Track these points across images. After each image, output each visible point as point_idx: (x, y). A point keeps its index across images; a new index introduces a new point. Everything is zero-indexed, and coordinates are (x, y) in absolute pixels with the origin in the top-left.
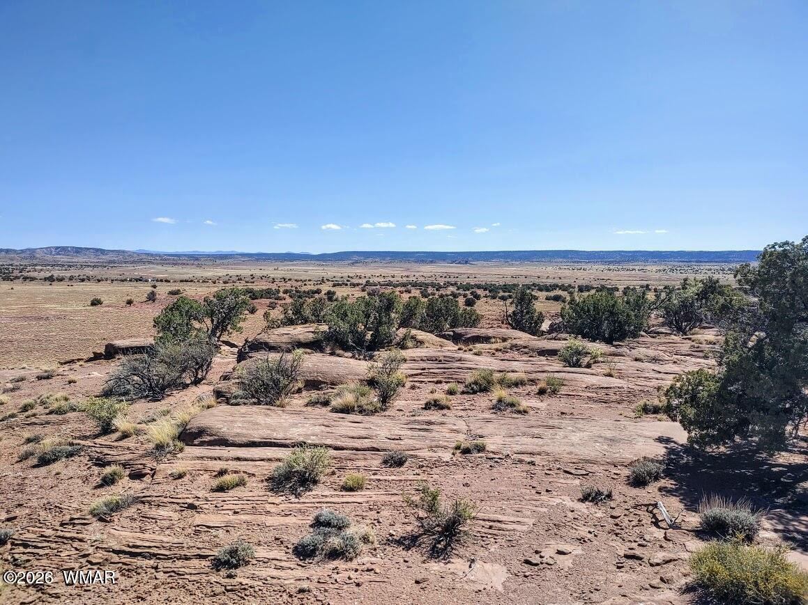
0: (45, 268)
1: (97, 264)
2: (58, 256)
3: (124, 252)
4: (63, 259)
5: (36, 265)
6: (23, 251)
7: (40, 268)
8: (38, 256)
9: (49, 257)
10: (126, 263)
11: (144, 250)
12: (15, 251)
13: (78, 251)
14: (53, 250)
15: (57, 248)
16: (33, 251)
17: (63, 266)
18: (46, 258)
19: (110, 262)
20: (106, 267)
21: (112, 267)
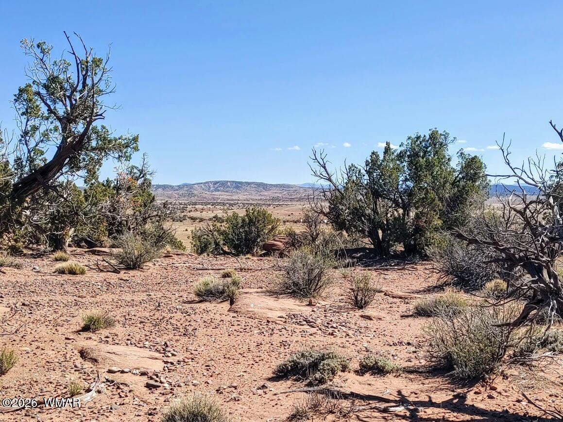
0: (205, 207)
1: (259, 202)
2: (217, 193)
3: (289, 186)
4: (222, 196)
5: (195, 204)
6: (180, 187)
7: (200, 207)
8: (195, 192)
9: (208, 195)
10: (291, 200)
11: (309, 184)
12: (172, 187)
13: (238, 185)
14: (212, 186)
15: (216, 183)
16: (190, 186)
17: (224, 204)
18: (204, 195)
19: (274, 199)
20: (269, 205)
21: (278, 206)
